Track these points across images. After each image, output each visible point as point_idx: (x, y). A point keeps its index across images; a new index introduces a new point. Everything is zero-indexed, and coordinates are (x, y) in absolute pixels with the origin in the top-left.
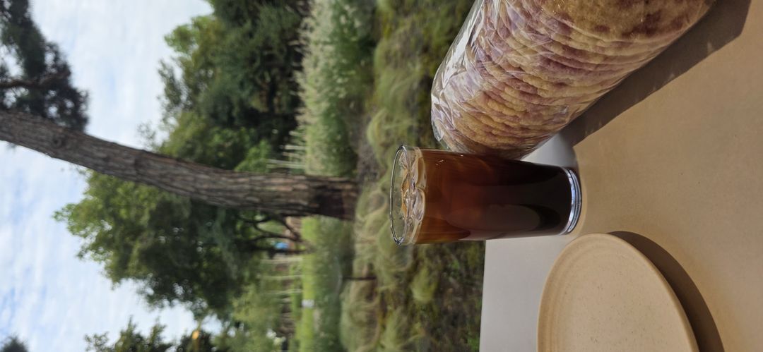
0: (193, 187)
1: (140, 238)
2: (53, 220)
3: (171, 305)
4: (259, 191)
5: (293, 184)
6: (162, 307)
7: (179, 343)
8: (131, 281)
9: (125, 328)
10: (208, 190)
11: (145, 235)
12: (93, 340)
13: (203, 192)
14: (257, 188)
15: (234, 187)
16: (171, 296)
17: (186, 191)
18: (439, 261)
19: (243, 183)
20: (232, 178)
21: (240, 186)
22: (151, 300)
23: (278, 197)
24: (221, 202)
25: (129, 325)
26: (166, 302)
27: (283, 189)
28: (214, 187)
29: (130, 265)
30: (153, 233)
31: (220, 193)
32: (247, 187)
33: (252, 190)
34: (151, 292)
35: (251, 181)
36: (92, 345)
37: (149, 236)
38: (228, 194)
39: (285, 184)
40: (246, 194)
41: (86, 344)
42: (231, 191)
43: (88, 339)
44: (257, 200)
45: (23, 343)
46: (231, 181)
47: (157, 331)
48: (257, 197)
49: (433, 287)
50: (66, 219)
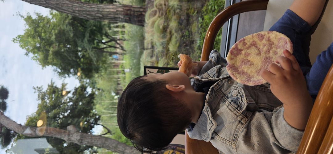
0: (72, 9)
1: (52, 46)
2: (13, 42)
3: (69, 76)
4: (101, 11)
5: (116, 8)
6: (65, 77)
7: (73, 91)
8: (50, 66)
9: (50, 84)
10: (78, 11)
11: (54, 45)
12: (37, 89)
13: (76, 12)
14: (100, 10)
15: (90, 9)
16: (68, 73)
17: (69, 11)
18: (180, 33)
19: (94, 8)
20: (89, 5)
21: (93, 9)
22: (60, 74)
23: (110, 14)
24: (85, 17)
25: (52, 83)
26: (66, 75)
27: (112, 10)
28: (81, 9)
29: (49, 58)
30: (57, 44)
31: (84, 13)
32: (96, 9)
33: (98, 11)
34: (60, 71)
35: (97, 7)
36: (36, 91)
37: (56, 45)
38: (88, 13)
39: (113, 8)
40: (96, 13)
41: (34, 90)
42: (89, 11)
43: (34, 88)
44: (101, 16)
45: (6, 88)
46: (89, 7)
47: (64, 85)
48: (101, 14)
49: (178, 45)
50: (18, 42)
